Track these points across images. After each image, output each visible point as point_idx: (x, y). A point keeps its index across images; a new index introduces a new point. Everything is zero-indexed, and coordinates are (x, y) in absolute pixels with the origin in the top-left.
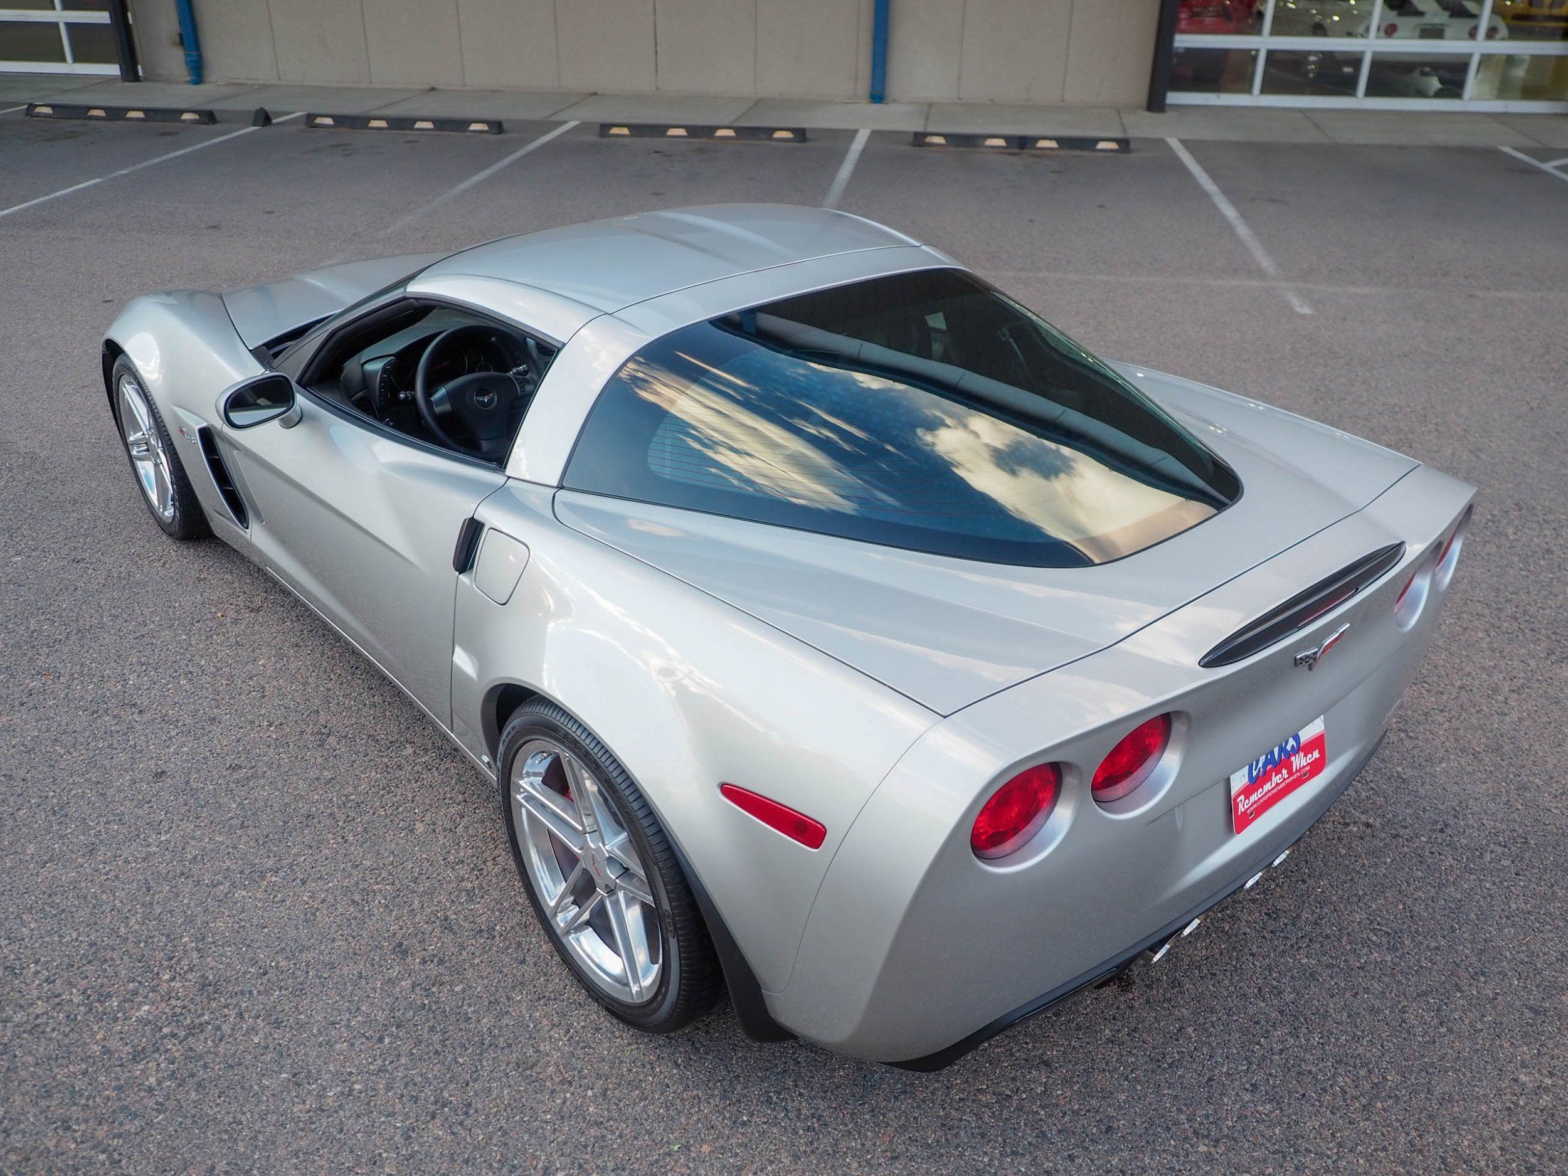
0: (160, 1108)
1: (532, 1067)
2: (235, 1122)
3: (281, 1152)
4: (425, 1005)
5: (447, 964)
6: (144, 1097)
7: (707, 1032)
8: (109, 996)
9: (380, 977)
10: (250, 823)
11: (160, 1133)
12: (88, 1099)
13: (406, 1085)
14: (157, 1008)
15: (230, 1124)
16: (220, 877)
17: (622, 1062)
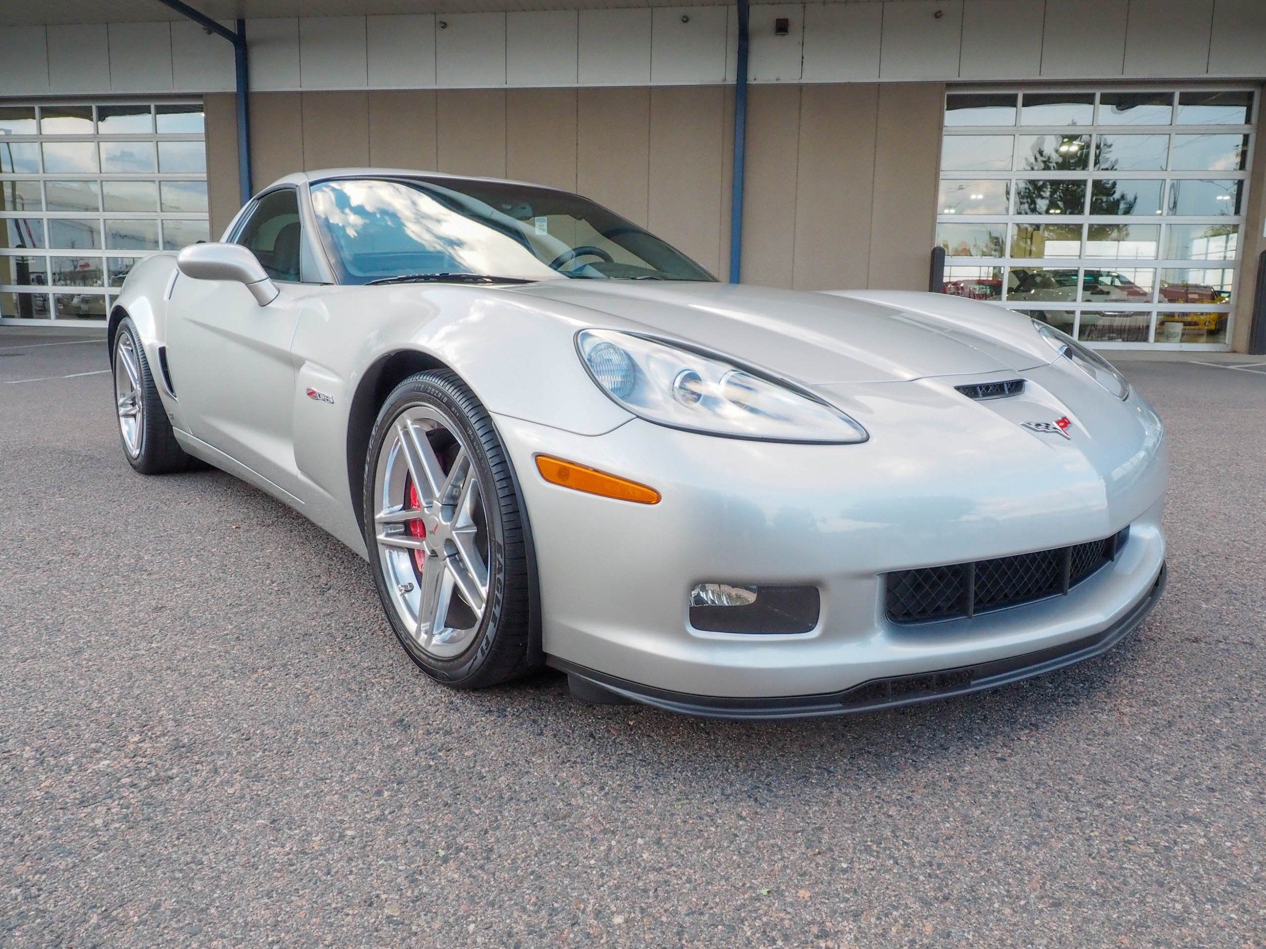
0: (103, 847)
1: (564, 818)
2: (193, 862)
3: (250, 892)
4: (431, 766)
5: (455, 735)
6: (84, 837)
7: (770, 791)
8: (66, 753)
9: (379, 743)
10: (244, 638)
11: (97, 871)
12: (14, 837)
13: (410, 832)
14: (119, 763)
15: (188, 864)
16: (208, 671)
17: (672, 815)
